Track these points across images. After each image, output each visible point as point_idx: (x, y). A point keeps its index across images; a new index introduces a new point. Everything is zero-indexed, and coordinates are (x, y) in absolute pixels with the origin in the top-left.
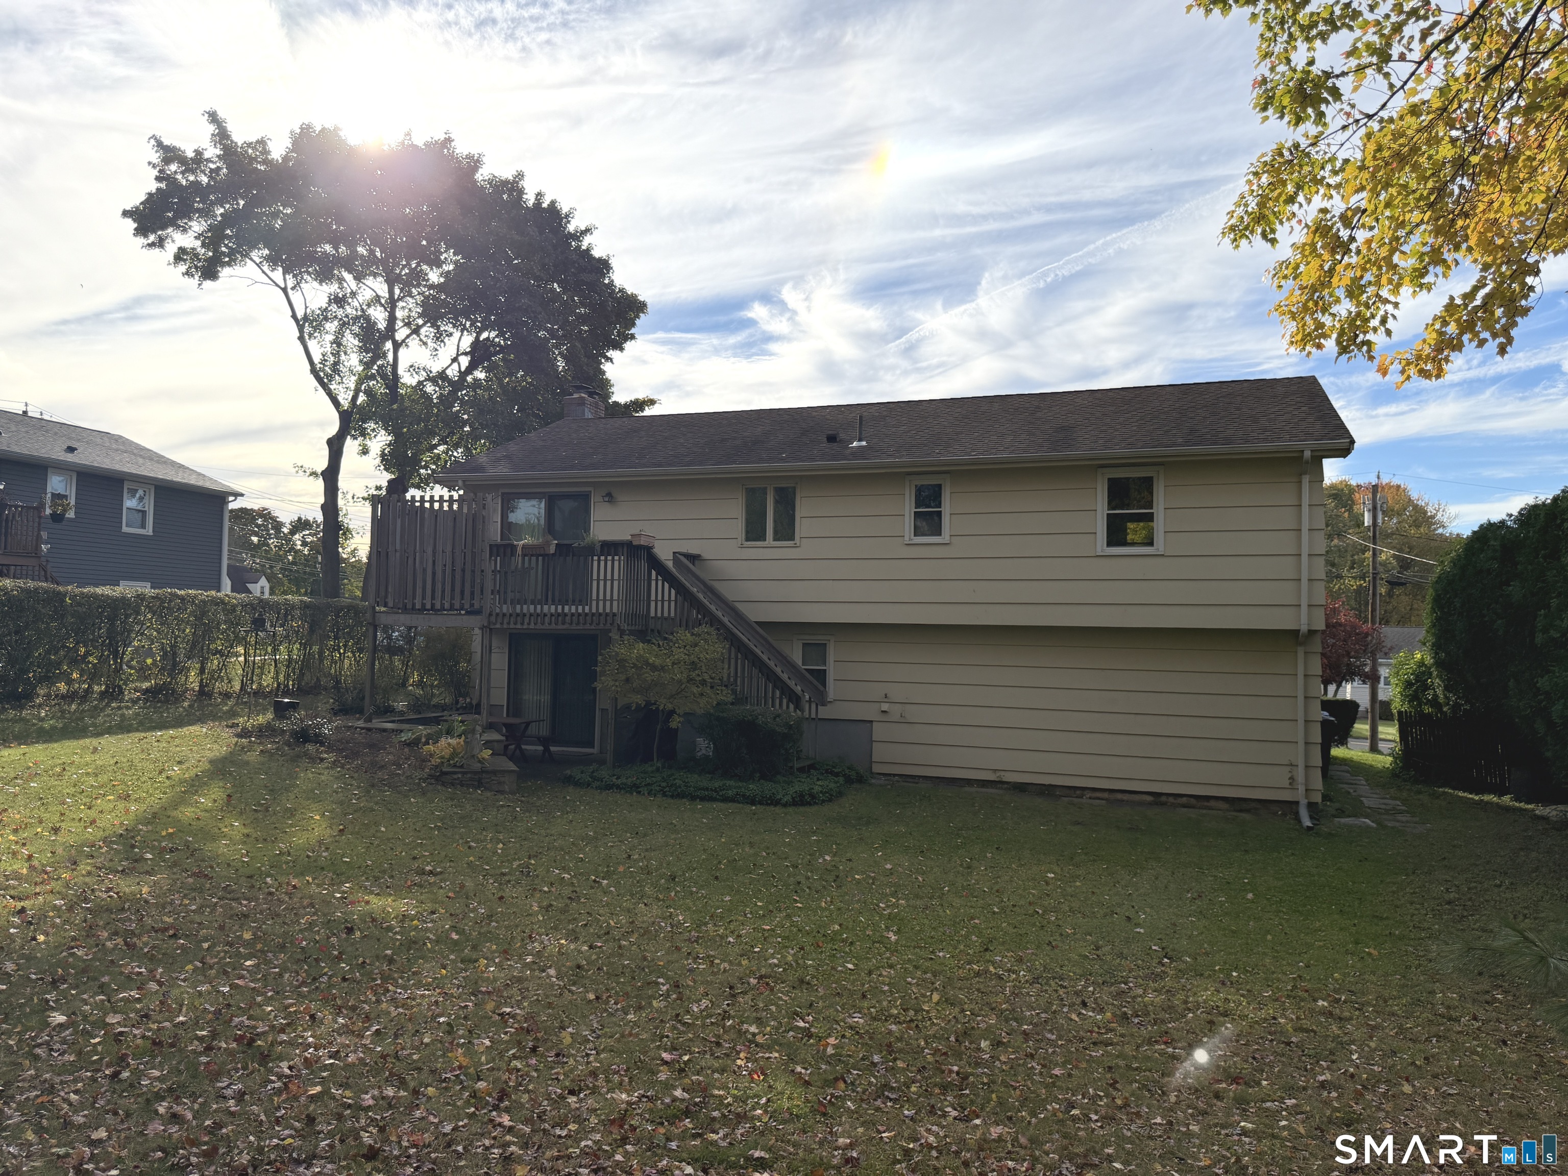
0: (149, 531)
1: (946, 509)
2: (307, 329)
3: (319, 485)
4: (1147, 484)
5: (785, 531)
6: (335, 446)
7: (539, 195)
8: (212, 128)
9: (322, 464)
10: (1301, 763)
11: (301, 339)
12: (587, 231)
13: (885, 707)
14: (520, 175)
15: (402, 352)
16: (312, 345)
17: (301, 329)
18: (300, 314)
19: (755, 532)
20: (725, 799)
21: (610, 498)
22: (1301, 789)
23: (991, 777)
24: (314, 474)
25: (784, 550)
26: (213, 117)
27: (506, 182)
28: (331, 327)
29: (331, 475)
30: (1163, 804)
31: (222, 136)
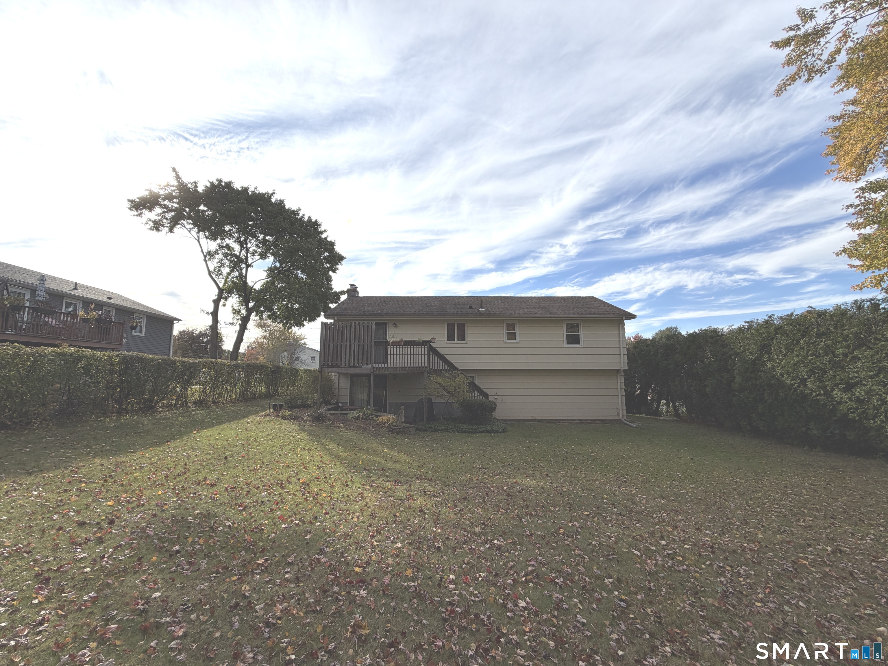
0: (143, 334)
1: (517, 332)
2: (208, 257)
3: (210, 317)
4: (577, 326)
5: (462, 338)
6: (216, 302)
7: (309, 217)
8: (174, 174)
9: (211, 309)
10: (620, 408)
11: (205, 260)
12: (325, 231)
13: (496, 397)
14: (300, 209)
15: (249, 269)
16: (209, 263)
17: (205, 256)
18: (205, 251)
19: (450, 338)
20: (480, 432)
21: (395, 325)
22: (621, 416)
23: (532, 419)
24: (207, 313)
25: (461, 344)
26: (174, 170)
27: (294, 211)
28: (218, 257)
29: (215, 314)
30: (581, 423)
31: (178, 177)
